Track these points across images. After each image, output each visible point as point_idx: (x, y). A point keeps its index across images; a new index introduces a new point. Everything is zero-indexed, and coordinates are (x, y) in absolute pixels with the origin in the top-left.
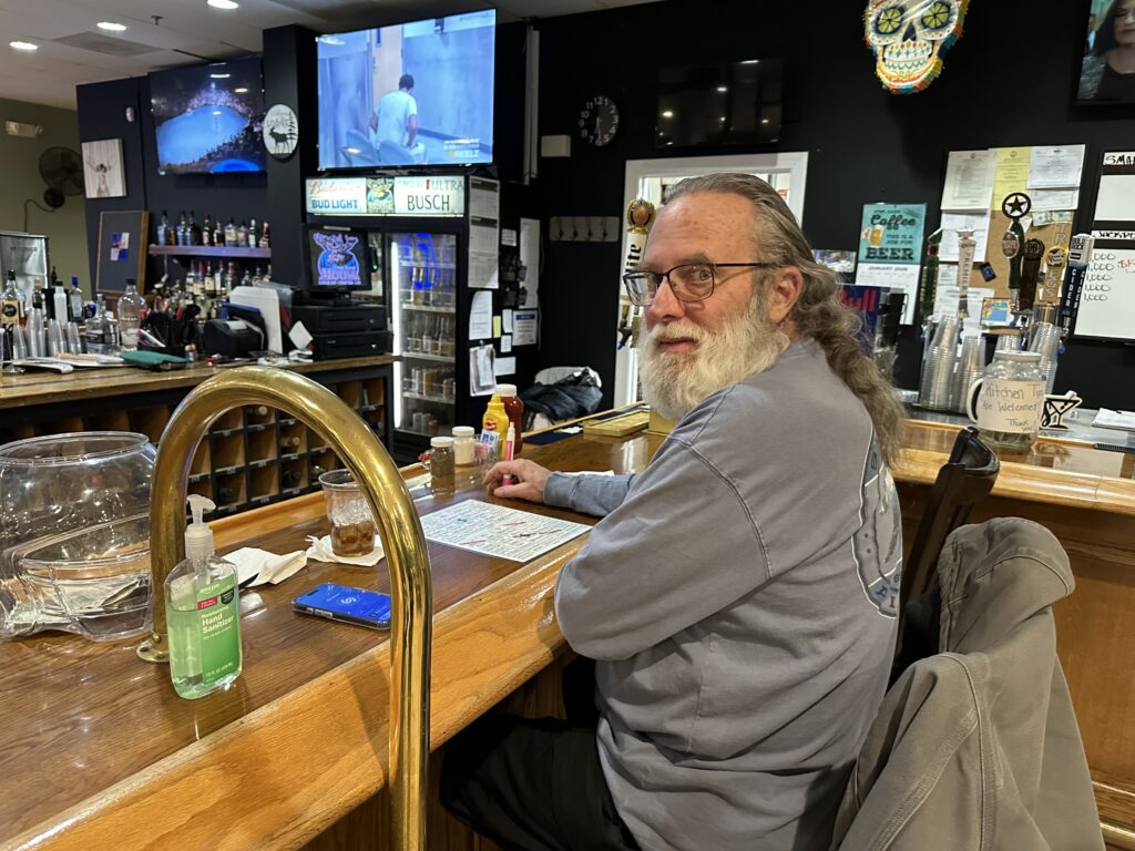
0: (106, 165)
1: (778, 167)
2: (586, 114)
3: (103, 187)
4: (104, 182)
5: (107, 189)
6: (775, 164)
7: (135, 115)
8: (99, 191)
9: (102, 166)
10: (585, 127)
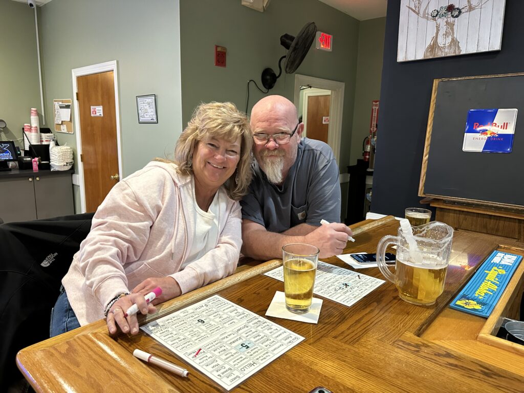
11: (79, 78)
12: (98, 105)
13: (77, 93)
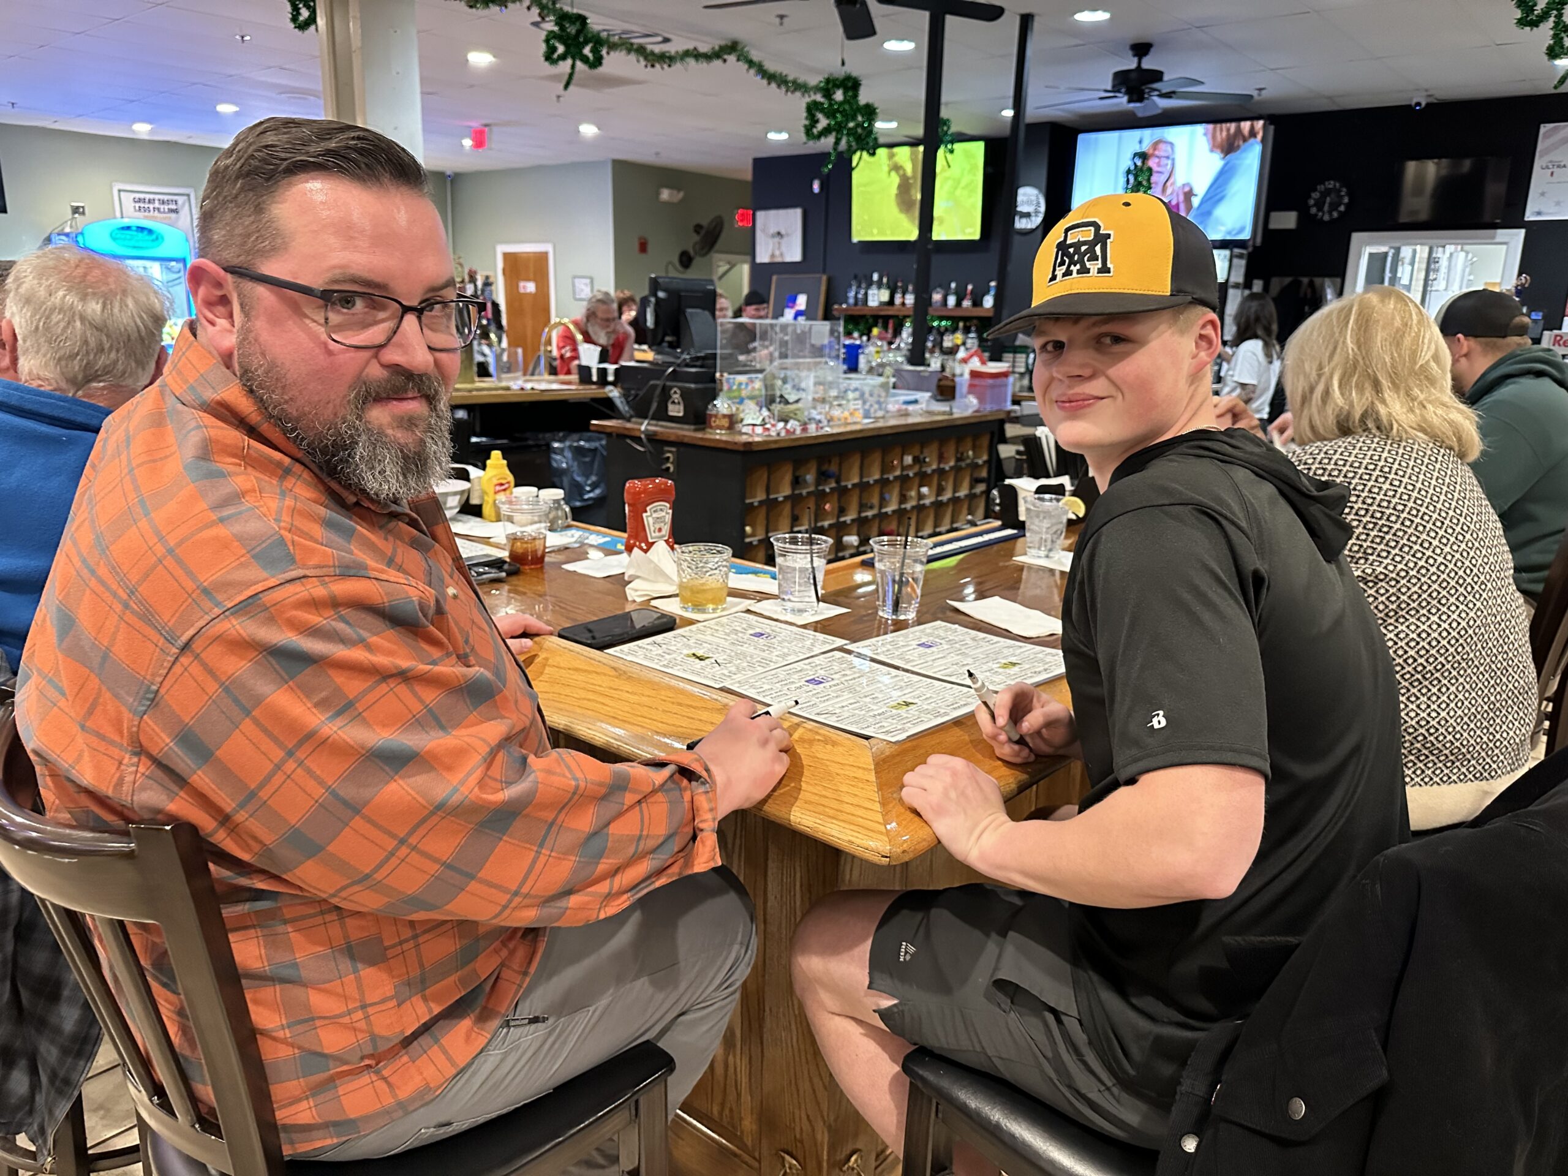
0: (783, 232)
1: (1497, 240)
2: (1315, 195)
3: (777, 253)
4: (779, 248)
5: (782, 255)
6: (1493, 237)
7: (822, 187)
8: (773, 256)
9: (779, 233)
10: (1315, 205)
11: (506, 256)
12: (528, 280)
13: (504, 270)
